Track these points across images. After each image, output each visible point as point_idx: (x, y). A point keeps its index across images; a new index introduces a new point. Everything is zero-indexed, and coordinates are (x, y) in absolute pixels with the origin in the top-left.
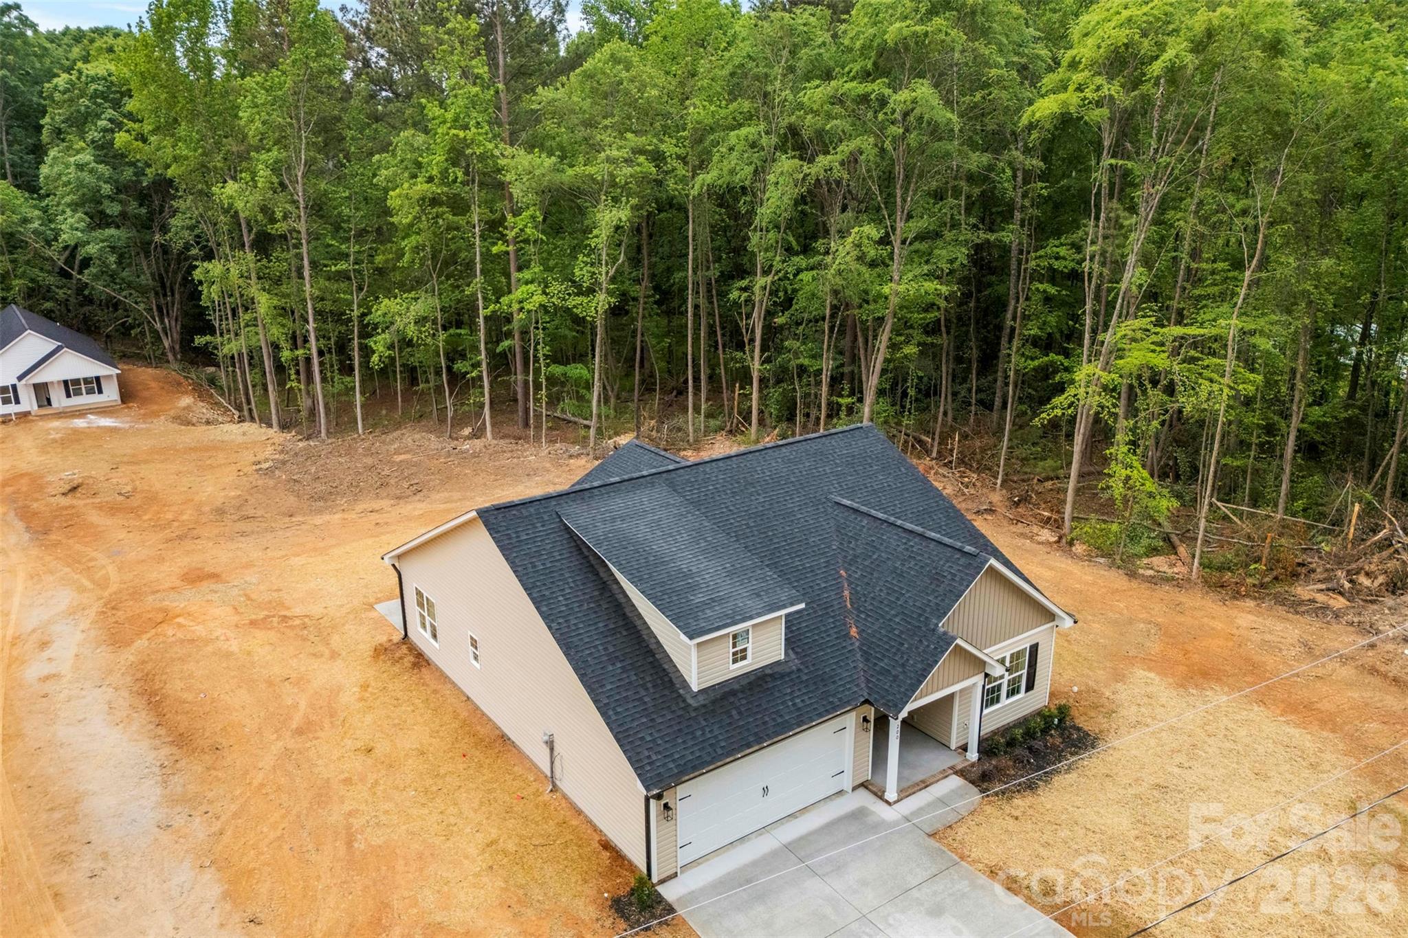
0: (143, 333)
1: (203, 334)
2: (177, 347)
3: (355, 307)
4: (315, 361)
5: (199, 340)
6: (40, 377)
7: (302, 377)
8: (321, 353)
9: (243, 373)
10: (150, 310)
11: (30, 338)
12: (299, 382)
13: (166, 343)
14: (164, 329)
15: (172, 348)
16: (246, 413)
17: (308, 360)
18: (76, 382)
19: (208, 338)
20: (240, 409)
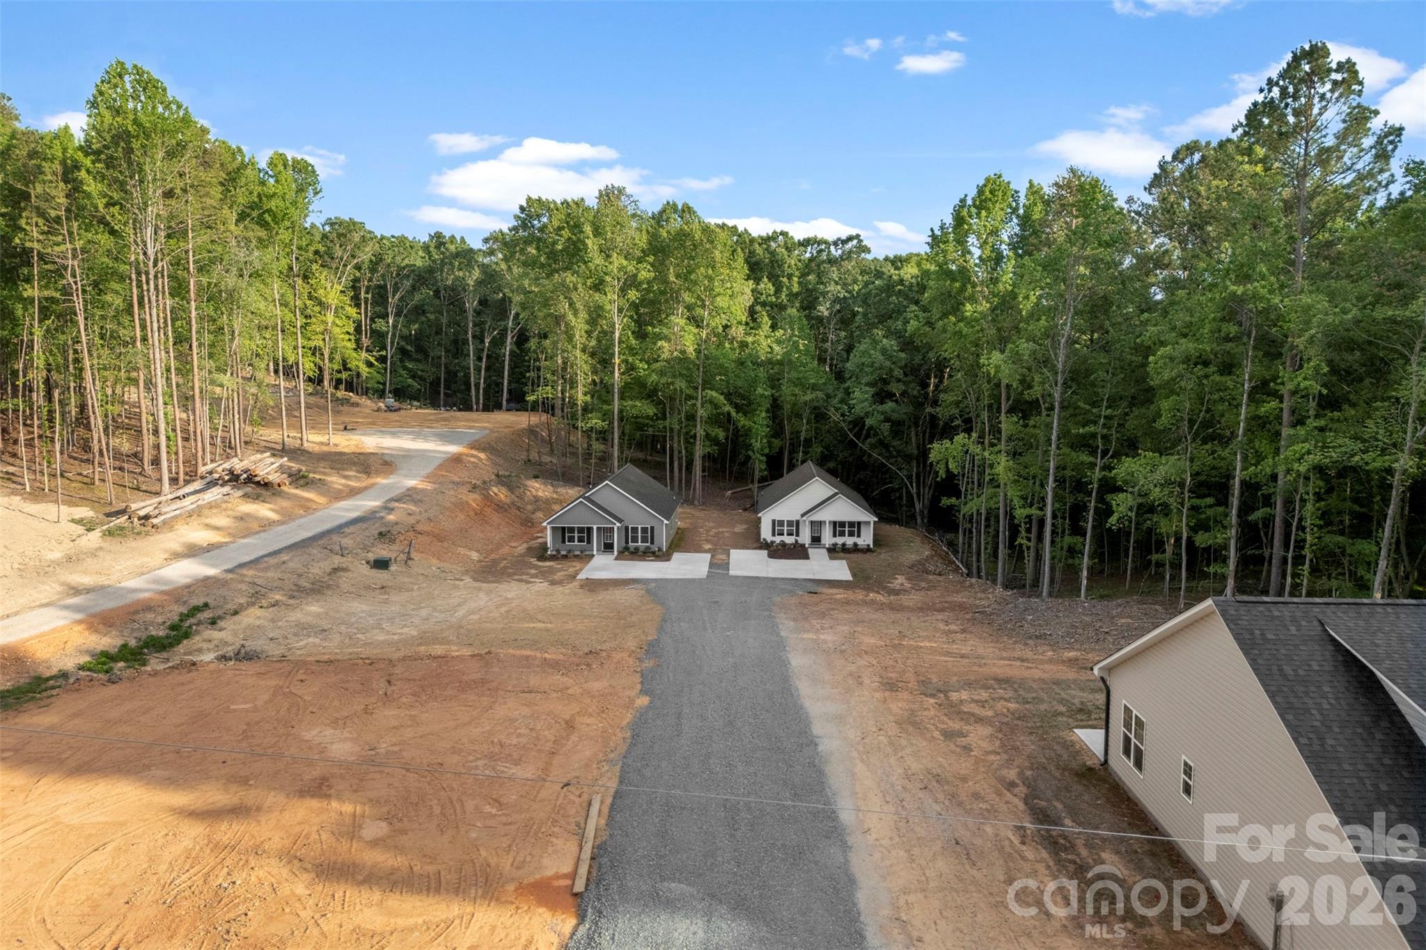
0: (901, 498)
1: (949, 496)
2: (926, 512)
3: (1098, 469)
4: (1049, 521)
5: (946, 501)
6: (817, 517)
7: (1033, 536)
8: (1054, 517)
9: (979, 532)
10: (909, 477)
11: (816, 483)
12: (1029, 539)
13: (918, 507)
14: (918, 494)
15: (922, 512)
16: (975, 570)
17: (1041, 522)
18: (842, 524)
19: (953, 500)
20: (968, 567)
